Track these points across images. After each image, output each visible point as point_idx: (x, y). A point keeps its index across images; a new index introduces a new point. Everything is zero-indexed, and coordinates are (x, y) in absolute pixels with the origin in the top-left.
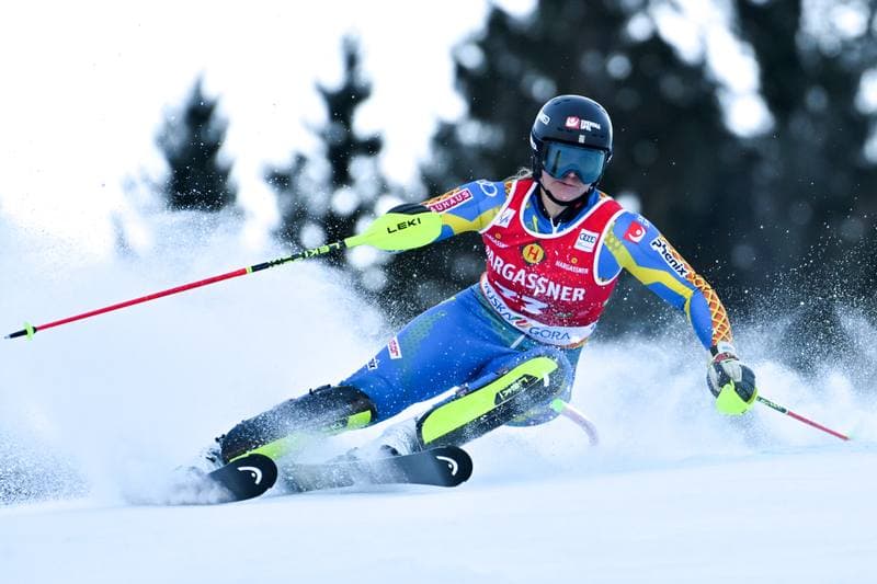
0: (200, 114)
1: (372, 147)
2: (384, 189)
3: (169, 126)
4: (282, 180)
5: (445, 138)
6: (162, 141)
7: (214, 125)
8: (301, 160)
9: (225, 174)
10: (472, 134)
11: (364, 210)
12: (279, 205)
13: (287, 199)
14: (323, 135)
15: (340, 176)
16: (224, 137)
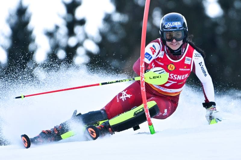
0: (21, 11)
1: (82, 22)
2: (86, 37)
3: (11, 15)
4: (50, 35)
5: (108, 19)
6: (8, 21)
7: (27, 15)
8: (57, 27)
9: (30, 32)
10: (117, 17)
11: (79, 45)
12: (50, 43)
13: (52, 41)
14: (65, 18)
15: (71, 33)
16: (30, 19)
